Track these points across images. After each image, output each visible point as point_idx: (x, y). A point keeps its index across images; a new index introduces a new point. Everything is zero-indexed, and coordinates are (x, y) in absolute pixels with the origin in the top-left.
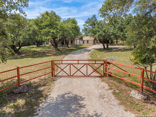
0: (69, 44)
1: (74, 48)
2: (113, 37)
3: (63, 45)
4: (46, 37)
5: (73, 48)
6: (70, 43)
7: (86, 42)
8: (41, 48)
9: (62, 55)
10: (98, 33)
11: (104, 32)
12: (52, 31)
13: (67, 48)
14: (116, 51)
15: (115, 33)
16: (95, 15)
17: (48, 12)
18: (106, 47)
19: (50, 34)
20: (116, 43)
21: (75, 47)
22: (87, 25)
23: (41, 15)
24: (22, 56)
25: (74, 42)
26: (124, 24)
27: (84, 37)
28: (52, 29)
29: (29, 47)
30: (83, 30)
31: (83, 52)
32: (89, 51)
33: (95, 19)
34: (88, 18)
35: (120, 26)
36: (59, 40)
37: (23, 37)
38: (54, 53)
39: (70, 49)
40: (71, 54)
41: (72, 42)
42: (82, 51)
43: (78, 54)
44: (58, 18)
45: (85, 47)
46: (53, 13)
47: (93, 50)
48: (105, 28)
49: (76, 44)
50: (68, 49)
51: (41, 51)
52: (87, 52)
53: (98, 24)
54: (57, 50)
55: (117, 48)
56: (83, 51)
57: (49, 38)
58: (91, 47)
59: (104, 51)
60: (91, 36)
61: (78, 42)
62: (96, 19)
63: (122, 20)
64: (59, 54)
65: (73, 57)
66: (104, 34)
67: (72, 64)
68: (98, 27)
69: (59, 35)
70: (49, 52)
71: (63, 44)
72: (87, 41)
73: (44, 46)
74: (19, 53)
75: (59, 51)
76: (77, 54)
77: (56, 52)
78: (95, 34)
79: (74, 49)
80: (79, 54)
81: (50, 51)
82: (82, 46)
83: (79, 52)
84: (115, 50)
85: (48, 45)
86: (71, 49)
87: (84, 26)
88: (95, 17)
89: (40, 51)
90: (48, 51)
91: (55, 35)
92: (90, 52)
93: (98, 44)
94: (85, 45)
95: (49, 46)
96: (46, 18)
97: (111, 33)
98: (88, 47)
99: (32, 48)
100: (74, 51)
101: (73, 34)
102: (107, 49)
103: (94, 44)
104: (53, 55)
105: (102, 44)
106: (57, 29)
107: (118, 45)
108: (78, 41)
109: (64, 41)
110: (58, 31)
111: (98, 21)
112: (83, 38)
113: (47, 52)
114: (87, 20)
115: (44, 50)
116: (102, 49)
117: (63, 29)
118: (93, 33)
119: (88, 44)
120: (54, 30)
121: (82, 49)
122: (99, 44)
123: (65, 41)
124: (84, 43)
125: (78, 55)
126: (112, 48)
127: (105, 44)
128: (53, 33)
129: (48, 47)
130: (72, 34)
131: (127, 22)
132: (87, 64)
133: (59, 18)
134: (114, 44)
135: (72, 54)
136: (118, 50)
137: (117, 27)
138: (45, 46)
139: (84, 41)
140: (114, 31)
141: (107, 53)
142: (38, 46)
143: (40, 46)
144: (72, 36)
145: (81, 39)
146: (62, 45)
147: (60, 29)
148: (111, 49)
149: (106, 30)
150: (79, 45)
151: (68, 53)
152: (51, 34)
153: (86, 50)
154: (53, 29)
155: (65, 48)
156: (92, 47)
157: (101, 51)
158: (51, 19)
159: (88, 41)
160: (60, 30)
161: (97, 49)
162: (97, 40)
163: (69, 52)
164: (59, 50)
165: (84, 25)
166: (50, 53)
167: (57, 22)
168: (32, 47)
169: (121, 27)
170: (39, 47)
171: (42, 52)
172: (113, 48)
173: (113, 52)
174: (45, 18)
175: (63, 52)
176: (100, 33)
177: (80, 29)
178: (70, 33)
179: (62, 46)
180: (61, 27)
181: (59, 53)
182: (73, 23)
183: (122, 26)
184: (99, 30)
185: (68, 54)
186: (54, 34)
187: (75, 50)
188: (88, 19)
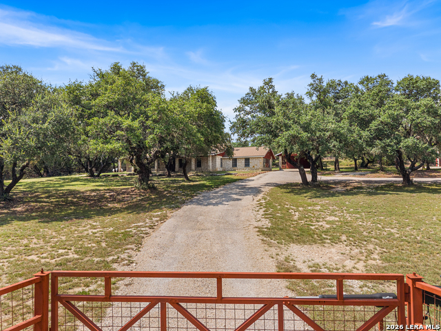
0: (191, 170)
1: (205, 182)
2: (334, 146)
3: (174, 170)
4: (101, 145)
5: (202, 182)
6: (193, 167)
7: (241, 163)
8: (101, 181)
9: (158, 207)
10: (286, 134)
11: (306, 128)
12: (126, 123)
13: (183, 181)
14: (347, 193)
15: (342, 131)
16: (271, 79)
17: (119, 65)
18: (309, 177)
19: (119, 132)
20: (332, 167)
21: (208, 179)
22: (247, 108)
23: (98, 75)
24: (14, 212)
25: (207, 163)
26: (368, 104)
27: (235, 149)
28: (127, 118)
29: (64, 179)
30: (233, 126)
31: (235, 196)
32: (256, 191)
33: (271, 90)
34: (251, 88)
35: (356, 110)
36: (154, 156)
37: (16, 141)
38: (135, 200)
39: (192, 183)
40: (192, 202)
41: (199, 164)
42: (231, 193)
43: (216, 204)
44: (153, 86)
45: (239, 180)
46: (138, 70)
47: (267, 189)
48: (309, 117)
49: (211, 169)
50: (186, 184)
51: (93, 194)
52: (250, 197)
53: (284, 105)
54: (145, 189)
55: (345, 183)
56: (234, 191)
57: (112, 147)
58: (258, 179)
59: (309, 194)
60: (262, 143)
61: (217, 163)
62: (274, 92)
63: (359, 94)
64: (150, 204)
65: (200, 218)
66: (305, 135)
67: (176, 302)
68: (285, 114)
69: (151, 136)
70: (118, 195)
71: (171, 167)
72: (244, 161)
73: (113, 176)
74: (10, 200)
75: (151, 192)
76: (214, 205)
77: (140, 195)
78: (276, 136)
79: (203, 186)
80: (221, 203)
81: (123, 193)
82: (231, 174)
83: (221, 196)
84: (339, 188)
85: (125, 174)
86: (196, 185)
87: (238, 113)
88: (272, 87)
89: (88, 194)
90: (116, 192)
91: (137, 136)
92: (260, 196)
93: (278, 169)
94: (240, 172)
95: (129, 175)
96: (110, 81)
97: (328, 134)
98: (250, 178)
99: (73, 181)
100: (205, 193)
101: (202, 134)
102: (315, 186)
103: (267, 169)
104: (127, 209)
105: (298, 170)
106: (147, 118)
107: (342, 172)
108: (218, 159)
109: (174, 159)
110: (149, 123)
111: (284, 96)
112: (235, 152)
113: (111, 196)
114: (248, 94)
115: (107, 188)
116: (297, 185)
117: (167, 116)
118: (269, 132)
119: (247, 170)
120: (134, 119)
121: (231, 186)
122: (281, 169)
123: (180, 161)
124: (235, 164)
125: (220, 206)
126: (327, 182)
127: (305, 170)
128: (130, 129)
129: (125, 178)
130: (199, 135)
131: (375, 100)
132: (280, 302)
133: (156, 87)
134: (327, 170)
135: (199, 203)
136: (351, 190)
137: (345, 115)
138: (117, 175)
139: (235, 161)
140: (340, 127)
141: (318, 199)
142: (92, 175)
143: (98, 176)
144: (199, 140)
145: (228, 152)
146: (169, 173)
147: (154, 117)
148: (327, 186)
149: (313, 124)
150: (220, 172)
151: (184, 198)
152: (123, 133)
153: (243, 187)
154: (131, 117)
155: (179, 182)
156: (261, 179)
157: (297, 194)
158: (128, 84)
159: (247, 160)
160: (155, 121)
161: (281, 185)
162: (274, 158)
163: (188, 195)
164: (153, 189)
165: (236, 110)
166: (119, 201)
167: (149, 96)
168: (76, 178)
169: (359, 115)
170: (97, 179)
171: (95, 196)
172: (331, 184)
173: (341, 197)
174: (107, 83)
175: (165, 196)
176: (291, 132)
177: (223, 120)
178: (189, 131)
179: (169, 176)
180: (161, 111)
181: (152, 199)
182: (202, 102)
183: (361, 111)
184: (287, 121)
185: (183, 203)
186: (135, 135)
187: (209, 188)
188: (248, 91)
